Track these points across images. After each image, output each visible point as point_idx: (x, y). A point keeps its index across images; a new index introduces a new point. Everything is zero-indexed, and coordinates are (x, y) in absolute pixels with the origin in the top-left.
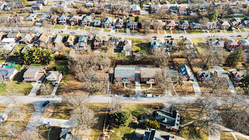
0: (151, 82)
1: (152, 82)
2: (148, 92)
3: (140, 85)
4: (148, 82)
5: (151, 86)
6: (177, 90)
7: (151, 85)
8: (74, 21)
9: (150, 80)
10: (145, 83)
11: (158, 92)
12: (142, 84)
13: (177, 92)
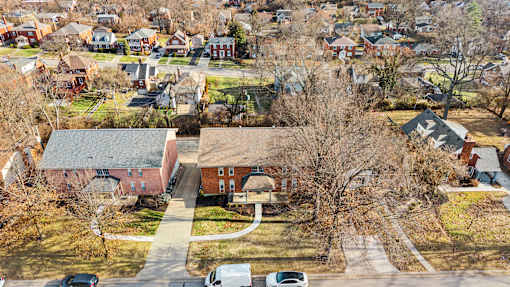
0: (256, 196)
1: (265, 197)
2: (234, 250)
3: (190, 213)
4: (239, 199)
5: (259, 217)
6: (421, 238)
7: (259, 210)
8: (25, 34)
9: (253, 182)
10: (222, 200)
11: (293, 254)
12: (204, 211)
13: (420, 248)
